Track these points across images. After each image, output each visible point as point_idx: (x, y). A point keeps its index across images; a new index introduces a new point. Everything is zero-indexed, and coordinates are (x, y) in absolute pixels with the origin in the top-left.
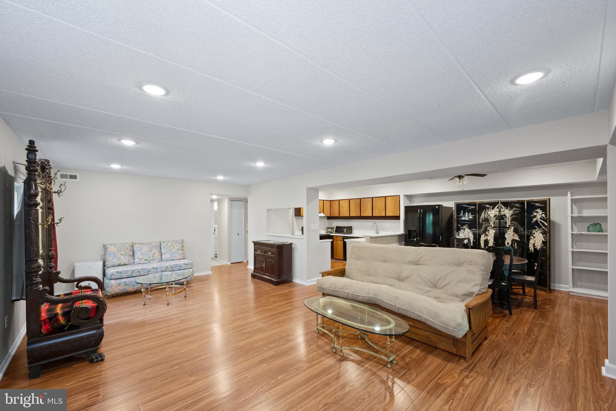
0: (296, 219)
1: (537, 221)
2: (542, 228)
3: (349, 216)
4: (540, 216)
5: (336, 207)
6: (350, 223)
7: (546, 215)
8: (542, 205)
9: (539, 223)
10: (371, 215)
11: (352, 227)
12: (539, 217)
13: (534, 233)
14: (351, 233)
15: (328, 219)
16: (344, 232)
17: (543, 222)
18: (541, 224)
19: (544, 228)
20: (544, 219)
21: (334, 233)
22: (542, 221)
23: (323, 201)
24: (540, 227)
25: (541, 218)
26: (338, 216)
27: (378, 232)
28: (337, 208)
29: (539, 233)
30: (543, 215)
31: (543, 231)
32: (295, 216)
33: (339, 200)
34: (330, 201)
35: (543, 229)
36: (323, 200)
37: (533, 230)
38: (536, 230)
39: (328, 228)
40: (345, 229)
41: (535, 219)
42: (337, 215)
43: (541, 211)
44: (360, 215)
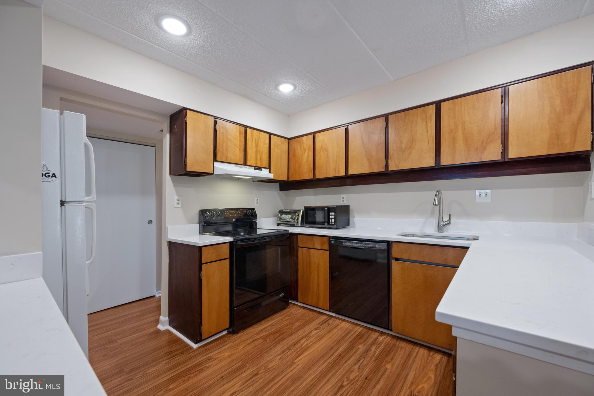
0: (175, 186)
3: (343, 173)
5: (306, 155)
6: (342, 196)
10: (429, 162)
11: (348, 206)
14: (346, 224)
15: (281, 190)
16: (329, 224)
21: (299, 224)
23: (267, 135)
26: (311, 177)
27: (446, 219)
28: (308, 156)
32: (170, 174)
33: (314, 134)
34: (289, 139)
36: (270, 134)
39: (281, 212)
40: (332, 215)
42: (307, 175)
44: (386, 166)
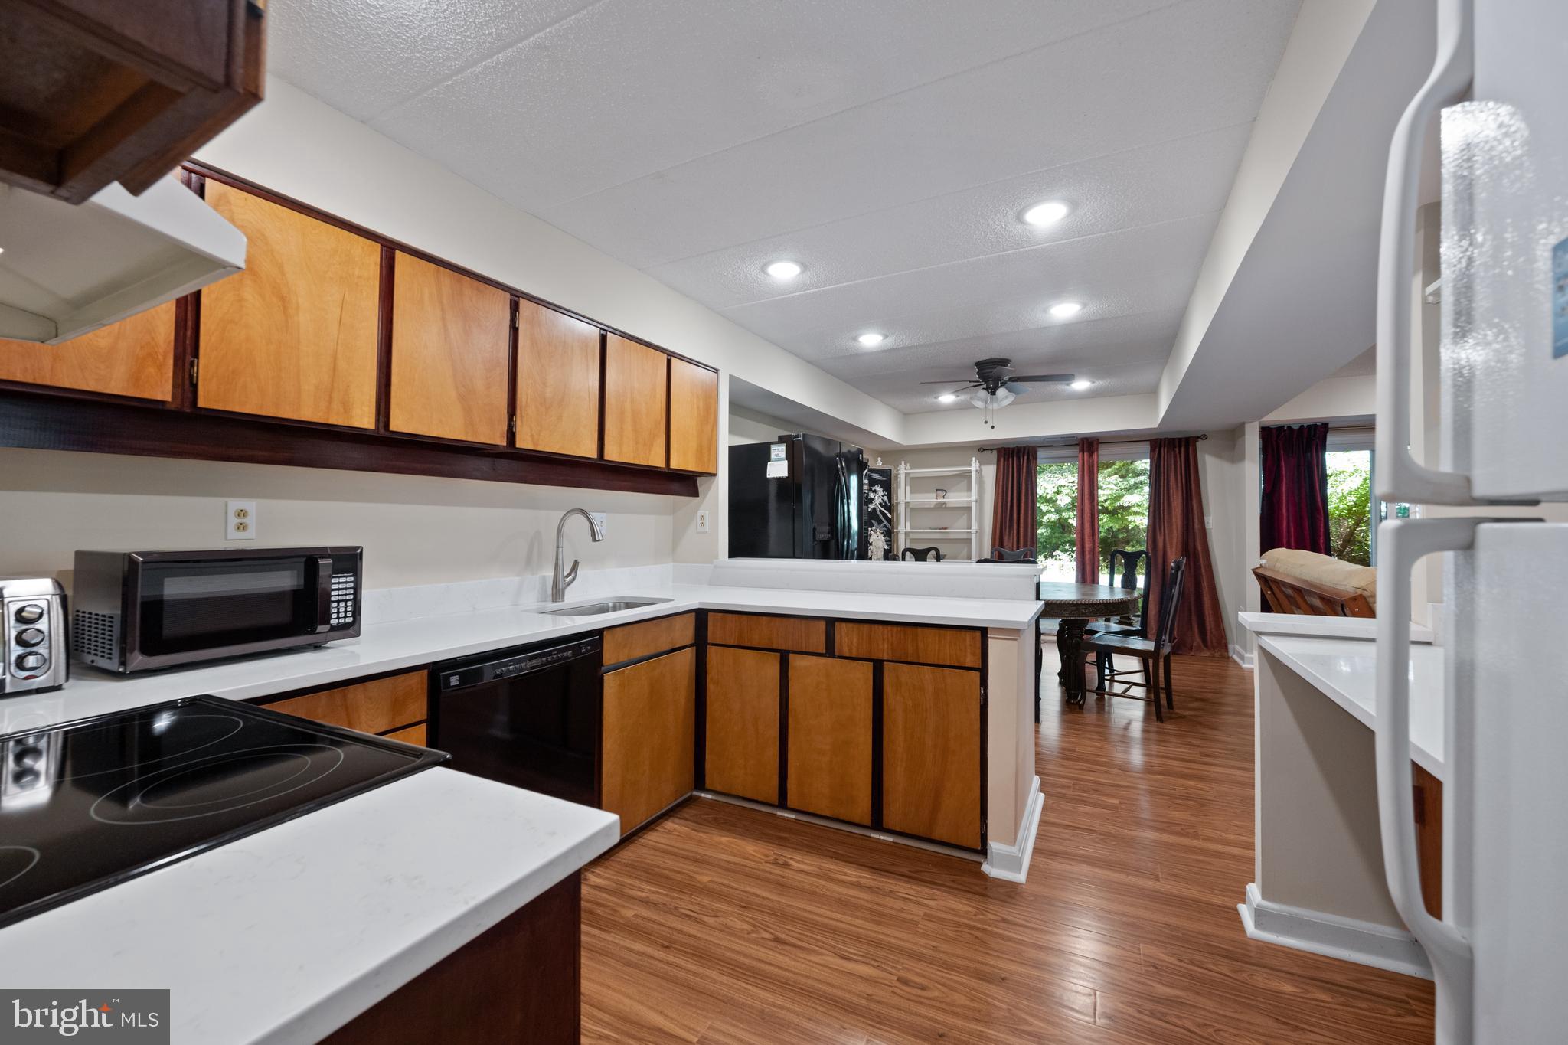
1: (874, 509)
2: (882, 525)
4: (880, 501)
7: (890, 497)
8: (884, 479)
9: (879, 513)
10: (588, 446)
12: (878, 501)
13: (871, 535)
17: (885, 511)
18: (881, 516)
19: (886, 523)
20: (885, 507)
22: (882, 509)
24: (880, 522)
25: (881, 504)
26: (164, 394)
29: (878, 533)
30: (885, 498)
31: (885, 529)
35: (885, 526)
37: (870, 529)
38: (874, 528)
41: (871, 506)
43: (882, 489)
44: (511, 435)
